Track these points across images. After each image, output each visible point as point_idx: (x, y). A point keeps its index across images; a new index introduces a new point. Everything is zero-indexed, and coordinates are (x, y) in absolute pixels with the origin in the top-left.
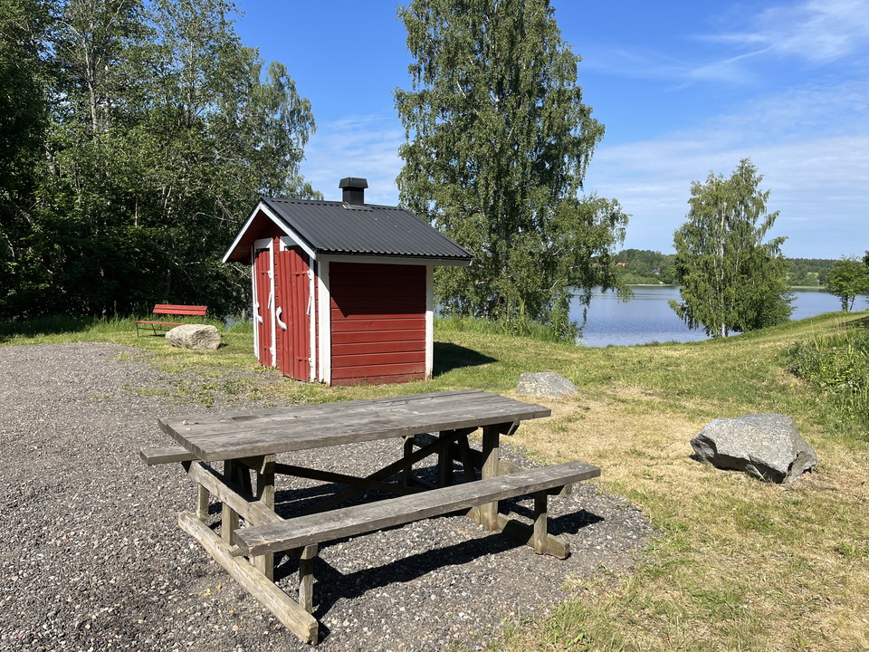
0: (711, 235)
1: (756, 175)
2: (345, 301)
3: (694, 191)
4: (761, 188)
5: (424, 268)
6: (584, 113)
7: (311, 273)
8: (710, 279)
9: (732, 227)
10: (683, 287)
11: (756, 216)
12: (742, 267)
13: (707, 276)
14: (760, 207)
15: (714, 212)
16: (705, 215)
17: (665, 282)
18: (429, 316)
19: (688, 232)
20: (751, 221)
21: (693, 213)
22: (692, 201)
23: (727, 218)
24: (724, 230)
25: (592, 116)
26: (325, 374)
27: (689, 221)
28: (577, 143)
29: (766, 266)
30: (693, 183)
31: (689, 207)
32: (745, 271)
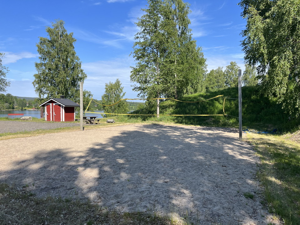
0: (111, 97)
1: (120, 83)
2: (66, 112)
3: (106, 86)
4: (121, 86)
5: (74, 107)
6: (82, 71)
7: (61, 108)
8: (111, 108)
9: (116, 96)
10: (105, 110)
11: (121, 93)
12: (118, 105)
13: (110, 107)
14: (122, 91)
15: (111, 92)
16: (109, 92)
17: (99, 109)
18: (75, 113)
19: (105, 96)
20: (120, 94)
21: (106, 91)
22: (106, 88)
23: (114, 93)
24: (114, 96)
25: (83, 72)
26: (64, 120)
27: (105, 93)
28: (81, 79)
29: (123, 105)
30: (106, 84)
31: (105, 90)
32: (119, 106)
